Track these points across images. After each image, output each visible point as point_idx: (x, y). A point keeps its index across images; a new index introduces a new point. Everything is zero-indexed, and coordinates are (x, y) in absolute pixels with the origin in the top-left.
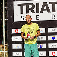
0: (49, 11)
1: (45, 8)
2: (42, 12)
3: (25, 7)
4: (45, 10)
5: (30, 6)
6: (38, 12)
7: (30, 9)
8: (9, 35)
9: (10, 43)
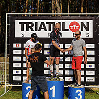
0: (46, 30)
1: (43, 27)
2: (40, 30)
3: (25, 25)
4: (43, 28)
5: (30, 25)
6: (36, 30)
7: (30, 27)
8: (11, 49)
9: (11, 56)
